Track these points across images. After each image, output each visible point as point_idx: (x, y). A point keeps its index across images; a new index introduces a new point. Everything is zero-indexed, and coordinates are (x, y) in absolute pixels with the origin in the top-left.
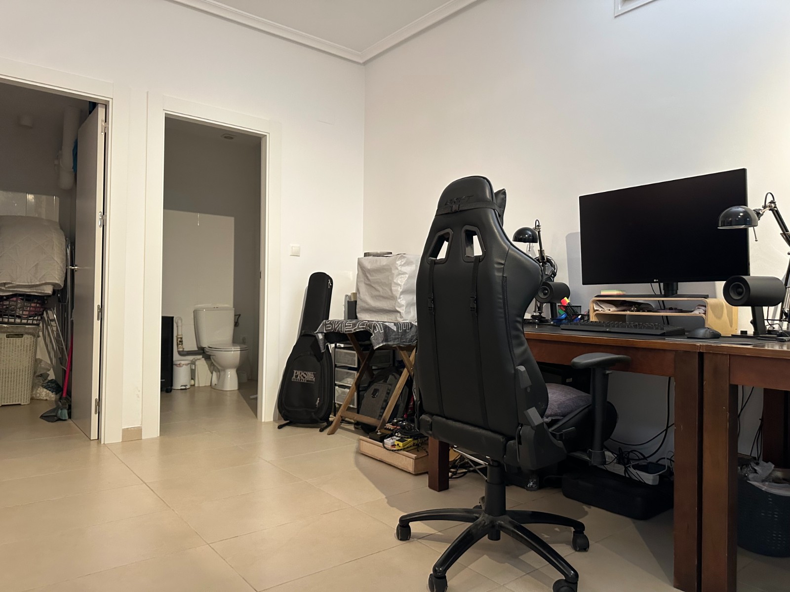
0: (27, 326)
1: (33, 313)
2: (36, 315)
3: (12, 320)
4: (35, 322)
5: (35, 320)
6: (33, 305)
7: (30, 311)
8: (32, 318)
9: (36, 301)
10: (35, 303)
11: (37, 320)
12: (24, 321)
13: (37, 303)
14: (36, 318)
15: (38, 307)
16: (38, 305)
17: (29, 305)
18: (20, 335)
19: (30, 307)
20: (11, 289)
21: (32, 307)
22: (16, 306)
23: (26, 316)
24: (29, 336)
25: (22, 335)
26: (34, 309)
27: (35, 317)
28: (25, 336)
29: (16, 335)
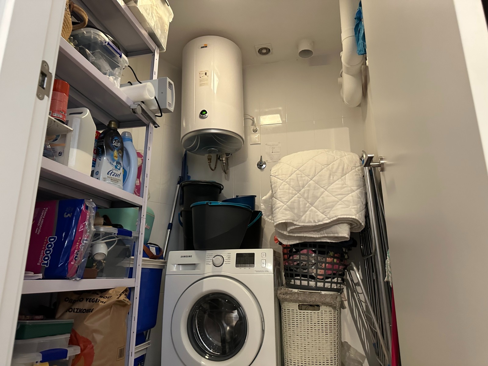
0: (323, 293)
1: (330, 272)
2: (334, 275)
3: (305, 283)
4: (334, 286)
5: (334, 283)
6: (329, 260)
7: (325, 269)
8: (329, 280)
9: (331, 254)
10: (331, 257)
11: (337, 283)
12: (320, 284)
13: (334, 257)
14: (335, 280)
15: (336, 264)
16: (335, 260)
17: (324, 260)
18: (315, 307)
19: (326, 263)
20: (296, 235)
21: (328, 263)
22: (308, 261)
23: (321, 277)
24: (328, 309)
25: (318, 306)
26: (330, 266)
27: (334, 278)
28: (323, 308)
29: (311, 305)
